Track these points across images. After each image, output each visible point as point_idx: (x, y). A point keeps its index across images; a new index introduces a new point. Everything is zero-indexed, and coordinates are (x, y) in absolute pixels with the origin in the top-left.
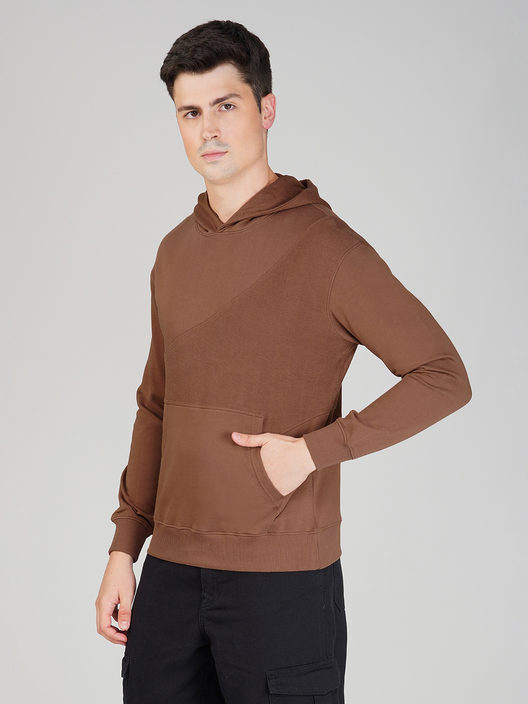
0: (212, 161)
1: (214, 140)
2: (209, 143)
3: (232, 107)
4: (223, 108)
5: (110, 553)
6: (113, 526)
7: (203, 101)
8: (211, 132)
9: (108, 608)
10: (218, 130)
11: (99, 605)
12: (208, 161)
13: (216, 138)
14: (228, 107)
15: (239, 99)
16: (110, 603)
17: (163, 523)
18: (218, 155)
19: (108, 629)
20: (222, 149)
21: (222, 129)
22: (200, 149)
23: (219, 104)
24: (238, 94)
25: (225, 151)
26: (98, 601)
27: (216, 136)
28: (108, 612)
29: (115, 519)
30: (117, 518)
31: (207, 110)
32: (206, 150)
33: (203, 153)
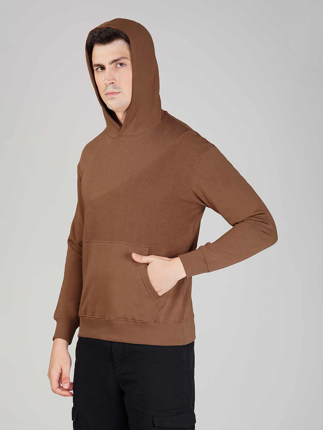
0: (111, 97)
1: (112, 85)
2: (109, 87)
3: (124, 65)
4: (119, 66)
5: (54, 339)
6: (55, 322)
7: (105, 62)
8: (109, 80)
9: (55, 376)
10: (114, 79)
11: (50, 375)
12: (109, 98)
13: (113, 84)
14: (121, 65)
15: (127, 60)
16: (57, 373)
17: (86, 316)
18: (114, 94)
19: (57, 389)
20: (117, 91)
21: (117, 78)
22: (104, 91)
23: (115, 63)
24: (127, 57)
25: (118, 92)
26: (49, 374)
27: (113, 83)
28: (56, 379)
29: (56, 318)
30: (57, 317)
31: (107, 67)
32: (107, 91)
33: (105, 93)
